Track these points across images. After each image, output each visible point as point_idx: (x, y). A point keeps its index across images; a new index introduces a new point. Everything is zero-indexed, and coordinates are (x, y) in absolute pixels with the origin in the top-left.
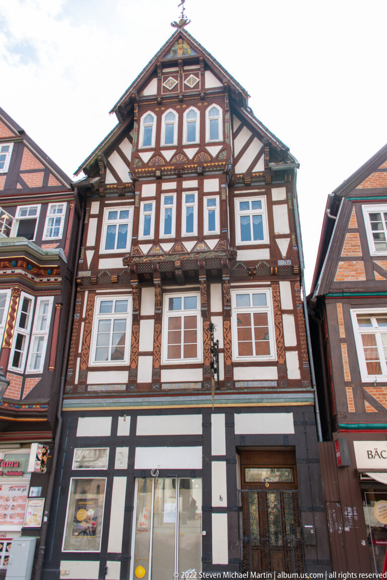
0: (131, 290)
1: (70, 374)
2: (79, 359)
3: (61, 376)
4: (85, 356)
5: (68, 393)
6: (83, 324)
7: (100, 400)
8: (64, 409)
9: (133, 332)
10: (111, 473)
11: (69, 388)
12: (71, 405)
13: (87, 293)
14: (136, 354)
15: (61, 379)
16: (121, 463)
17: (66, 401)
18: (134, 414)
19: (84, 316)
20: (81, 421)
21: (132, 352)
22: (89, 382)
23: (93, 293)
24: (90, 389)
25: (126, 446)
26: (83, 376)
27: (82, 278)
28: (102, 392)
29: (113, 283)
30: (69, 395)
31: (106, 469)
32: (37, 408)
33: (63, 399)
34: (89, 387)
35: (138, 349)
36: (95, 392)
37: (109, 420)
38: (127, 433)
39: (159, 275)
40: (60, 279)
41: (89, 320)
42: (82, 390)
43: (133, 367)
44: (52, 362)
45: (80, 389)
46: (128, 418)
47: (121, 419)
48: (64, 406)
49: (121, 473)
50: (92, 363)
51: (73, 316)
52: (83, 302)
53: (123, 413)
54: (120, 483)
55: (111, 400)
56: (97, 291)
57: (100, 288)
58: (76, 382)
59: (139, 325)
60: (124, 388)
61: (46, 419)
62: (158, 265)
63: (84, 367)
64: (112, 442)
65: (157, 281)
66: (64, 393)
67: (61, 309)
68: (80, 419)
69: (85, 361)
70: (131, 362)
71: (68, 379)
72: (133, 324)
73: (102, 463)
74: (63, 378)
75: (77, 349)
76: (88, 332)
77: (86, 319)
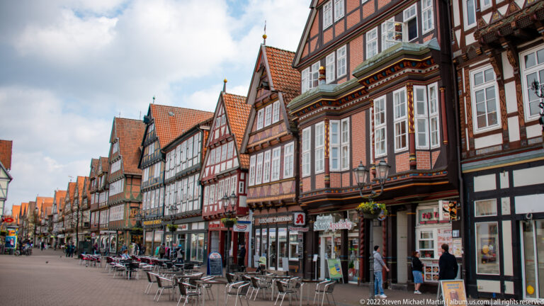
0: (488, 59)
1: (463, 143)
2: (467, 129)
3: (456, 145)
4: (470, 126)
5: (464, 159)
6: (465, 98)
7: (485, 161)
8: (464, 172)
9: (500, 97)
10: (500, 218)
11: (464, 154)
12: (467, 168)
13: (463, 69)
14: (505, 116)
15: (457, 149)
16: (506, 211)
17: (464, 165)
18: (510, 169)
19: (465, 91)
20: (476, 179)
21: (502, 115)
22: (476, 148)
23: (467, 68)
24: (478, 153)
25: (508, 196)
26: (472, 143)
27: (457, 58)
28: (486, 154)
29: (479, 55)
30: (465, 161)
31: (496, 215)
32: (442, 174)
33: (461, 164)
34: (477, 151)
35: (506, 111)
36: (481, 155)
37: (493, 176)
38: (507, 186)
39: (504, 40)
40: (437, 66)
41: (468, 94)
42: (473, 156)
43: (505, 129)
44: (445, 137)
45: (471, 155)
46: (507, 173)
47: (501, 175)
48: (463, 169)
49: (506, 217)
50: (476, 130)
51: (458, 93)
52: (462, 78)
53: (502, 169)
54: (507, 226)
55: (492, 160)
56: (470, 66)
57: (471, 63)
58: (468, 149)
59: (504, 89)
60: (500, 148)
61: (447, 182)
62: (499, 32)
63: (471, 136)
64: (498, 194)
65: (505, 45)
66: (461, 159)
67: (445, 91)
68: (475, 178)
69: (471, 131)
70: (503, 125)
71: (463, 147)
72: (500, 90)
73: (493, 211)
74: (458, 147)
75: (465, 122)
76: (469, 105)
77: (466, 93)
